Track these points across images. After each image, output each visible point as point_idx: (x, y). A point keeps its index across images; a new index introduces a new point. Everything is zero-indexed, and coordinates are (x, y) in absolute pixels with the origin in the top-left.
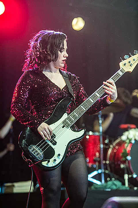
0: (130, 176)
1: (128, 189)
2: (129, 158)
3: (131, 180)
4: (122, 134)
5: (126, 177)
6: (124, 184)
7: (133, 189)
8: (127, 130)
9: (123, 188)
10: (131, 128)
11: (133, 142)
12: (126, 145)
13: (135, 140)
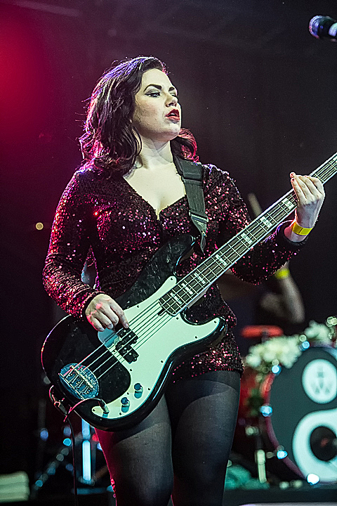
0: (270, 455)
1: (266, 486)
2: (266, 410)
3: (272, 464)
4: (248, 350)
5: (261, 457)
6: (255, 475)
7: (278, 486)
8: (259, 340)
9: (254, 485)
10: (270, 337)
11: (276, 369)
12: (259, 378)
13: (281, 365)
